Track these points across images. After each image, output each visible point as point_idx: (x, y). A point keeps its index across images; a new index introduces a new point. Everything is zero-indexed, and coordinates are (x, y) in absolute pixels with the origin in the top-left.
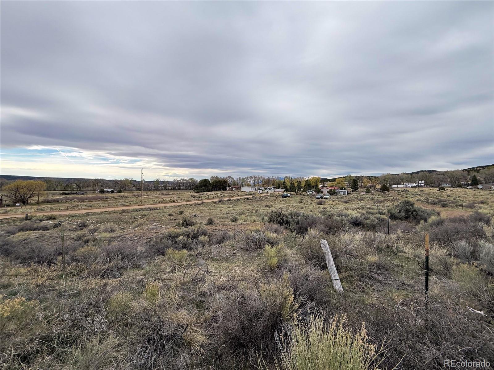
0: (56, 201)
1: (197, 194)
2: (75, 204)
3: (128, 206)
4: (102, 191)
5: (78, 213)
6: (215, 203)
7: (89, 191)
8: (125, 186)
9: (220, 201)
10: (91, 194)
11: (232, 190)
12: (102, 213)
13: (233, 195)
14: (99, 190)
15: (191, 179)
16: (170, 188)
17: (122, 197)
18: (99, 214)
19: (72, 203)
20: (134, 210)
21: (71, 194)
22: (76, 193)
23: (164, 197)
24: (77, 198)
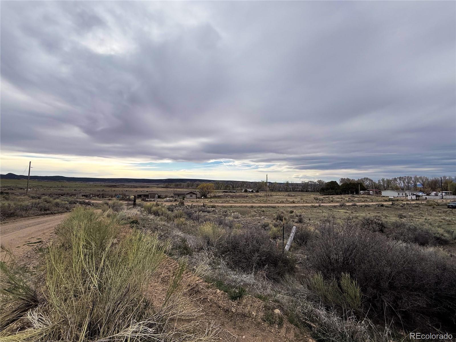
0: (219, 197)
1: (321, 197)
2: (228, 199)
3: (257, 203)
4: (246, 191)
5: (227, 205)
6: (335, 207)
7: (238, 191)
8: (262, 187)
9: (341, 206)
10: (239, 193)
11: (369, 194)
12: (239, 206)
13: (363, 200)
14: (244, 190)
15: (319, 181)
16: (298, 190)
17: (257, 196)
18: (237, 207)
19: (227, 199)
20: (259, 207)
21: (228, 192)
22: (231, 192)
23: (288, 198)
24: (230, 195)
